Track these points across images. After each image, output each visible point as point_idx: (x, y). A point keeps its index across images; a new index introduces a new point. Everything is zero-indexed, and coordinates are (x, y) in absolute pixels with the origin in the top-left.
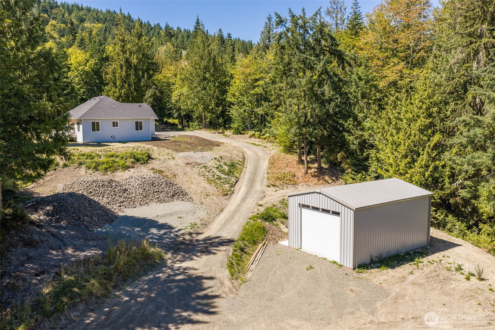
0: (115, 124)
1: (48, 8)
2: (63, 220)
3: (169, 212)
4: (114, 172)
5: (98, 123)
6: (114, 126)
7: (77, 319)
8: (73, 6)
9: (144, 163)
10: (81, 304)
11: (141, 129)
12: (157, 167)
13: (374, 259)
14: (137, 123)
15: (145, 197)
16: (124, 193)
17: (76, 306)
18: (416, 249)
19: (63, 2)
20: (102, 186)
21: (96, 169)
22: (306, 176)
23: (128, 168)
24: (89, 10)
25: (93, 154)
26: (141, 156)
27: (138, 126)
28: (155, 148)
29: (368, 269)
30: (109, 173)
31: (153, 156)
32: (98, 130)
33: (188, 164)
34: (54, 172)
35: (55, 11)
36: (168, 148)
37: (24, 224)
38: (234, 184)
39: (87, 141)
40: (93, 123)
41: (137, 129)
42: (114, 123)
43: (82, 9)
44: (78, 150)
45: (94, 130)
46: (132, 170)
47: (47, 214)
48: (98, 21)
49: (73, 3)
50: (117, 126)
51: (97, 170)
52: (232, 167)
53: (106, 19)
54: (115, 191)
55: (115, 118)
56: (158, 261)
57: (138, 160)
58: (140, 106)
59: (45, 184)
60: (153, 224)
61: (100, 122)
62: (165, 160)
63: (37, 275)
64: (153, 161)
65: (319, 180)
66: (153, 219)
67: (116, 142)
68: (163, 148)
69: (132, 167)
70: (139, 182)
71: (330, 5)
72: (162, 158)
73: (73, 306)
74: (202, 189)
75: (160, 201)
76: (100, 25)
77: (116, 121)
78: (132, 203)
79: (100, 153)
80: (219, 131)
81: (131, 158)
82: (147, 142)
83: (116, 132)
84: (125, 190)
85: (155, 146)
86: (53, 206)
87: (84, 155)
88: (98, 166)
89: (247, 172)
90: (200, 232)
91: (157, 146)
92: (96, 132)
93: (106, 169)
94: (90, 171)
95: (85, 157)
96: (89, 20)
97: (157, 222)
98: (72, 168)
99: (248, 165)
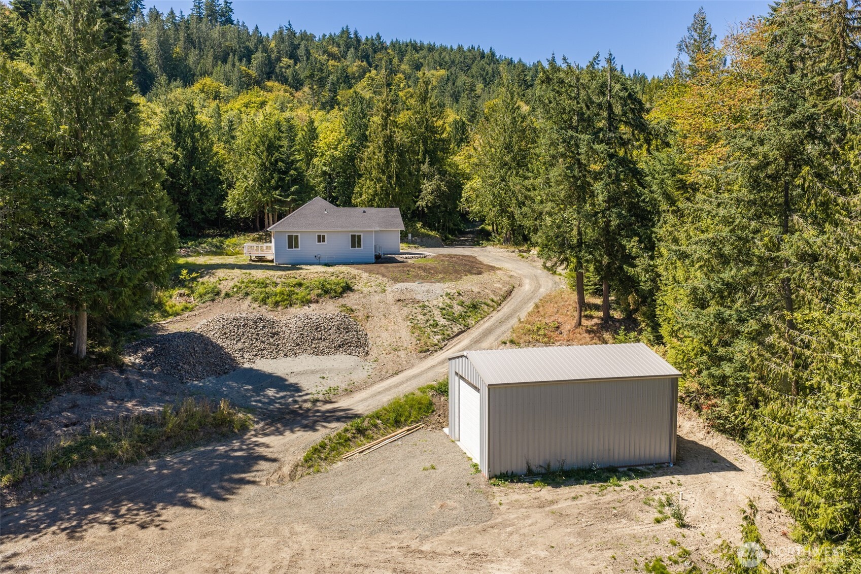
0: (321, 239)
1: (370, 51)
2: (157, 366)
3: (313, 368)
4: (287, 307)
5: (297, 237)
6: (319, 241)
7: (80, 481)
8: (407, 46)
9: (335, 297)
10: (93, 466)
11: (359, 246)
12: (349, 305)
13: (534, 468)
14: (353, 236)
15: (299, 345)
16: (272, 337)
17: (86, 466)
18: (639, 466)
19: (394, 40)
20: (244, 326)
21: (264, 301)
22: (577, 330)
23: (309, 302)
24: (431, 49)
25: (268, 282)
26: (333, 287)
27: (356, 241)
28: (365, 275)
29: (512, 481)
30: (279, 308)
31: (355, 288)
32: (297, 246)
33: (399, 300)
34: (211, 303)
35: (379, 56)
36: (384, 276)
37: (106, 366)
38: (452, 335)
39: (280, 262)
40: (290, 237)
41: (353, 246)
42: (319, 236)
43: (422, 47)
44: (250, 274)
45: (290, 246)
46: (313, 306)
47: (144, 358)
48: (441, 65)
49: (408, 41)
50: (324, 241)
51: (265, 304)
52: (471, 309)
53: (453, 62)
54: (258, 335)
55: (322, 230)
56: (236, 430)
57: (327, 292)
58: (364, 212)
59: (189, 319)
60: (278, 382)
61: (299, 235)
62: (369, 293)
63: (66, 426)
64: (352, 294)
65: (592, 338)
66: (283, 376)
67: (319, 264)
68: (377, 276)
69: (314, 302)
70: (299, 323)
71: (688, 34)
72: (365, 290)
73: (82, 466)
74: (394, 340)
75: (317, 352)
76: (442, 72)
77: (322, 234)
78: (276, 351)
79: (278, 281)
80: (521, 249)
81: (319, 289)
82: (359, 266)
83: (323, 249)
84: (277, 333)
85: (366, 271)
86: (156, 347)
87: (254, 282)
88: (268, 298)
89: (493, 318)
90: (333, 400)
91: (370, 272)
92: (294, 249)
93: (277, 304)
94: (255, 305)
95: (255, 285)
96: (428, 65)
97: (286, 380)
98: (234, 299)
99: (506, 307)
